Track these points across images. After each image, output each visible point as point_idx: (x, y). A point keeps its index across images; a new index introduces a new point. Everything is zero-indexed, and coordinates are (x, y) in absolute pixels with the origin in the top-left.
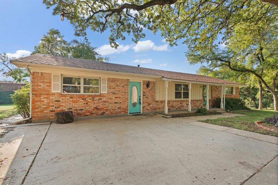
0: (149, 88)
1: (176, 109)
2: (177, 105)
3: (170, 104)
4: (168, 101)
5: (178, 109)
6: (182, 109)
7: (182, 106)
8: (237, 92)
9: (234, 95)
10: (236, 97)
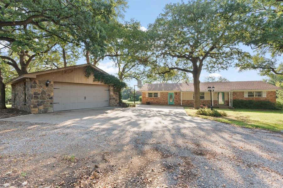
8: (271, 96)
9: (265, 98)
10: (269, 99)
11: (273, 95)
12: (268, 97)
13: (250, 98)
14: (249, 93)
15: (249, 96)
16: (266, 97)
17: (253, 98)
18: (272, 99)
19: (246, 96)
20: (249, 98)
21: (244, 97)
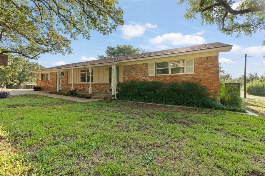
0: (64, 76)
1: (80, 91)
2: (81, 88)
3: (75, 86)
4: (74, 84)
5: (81, 91)
6: (84, 91)
7: (85, 89)
8: (206, 69)
9: (191, 75)
10: (202, 78)
11: (209, 68)
12: (198, 74)
13: (160, 77)
14: (158, 65)
15: (158, 72)
16: (193, 73)
17: (166, 77)
18: (209, 78)
19: (152, 72)
20: (156, 77)
21: (148, 74)
